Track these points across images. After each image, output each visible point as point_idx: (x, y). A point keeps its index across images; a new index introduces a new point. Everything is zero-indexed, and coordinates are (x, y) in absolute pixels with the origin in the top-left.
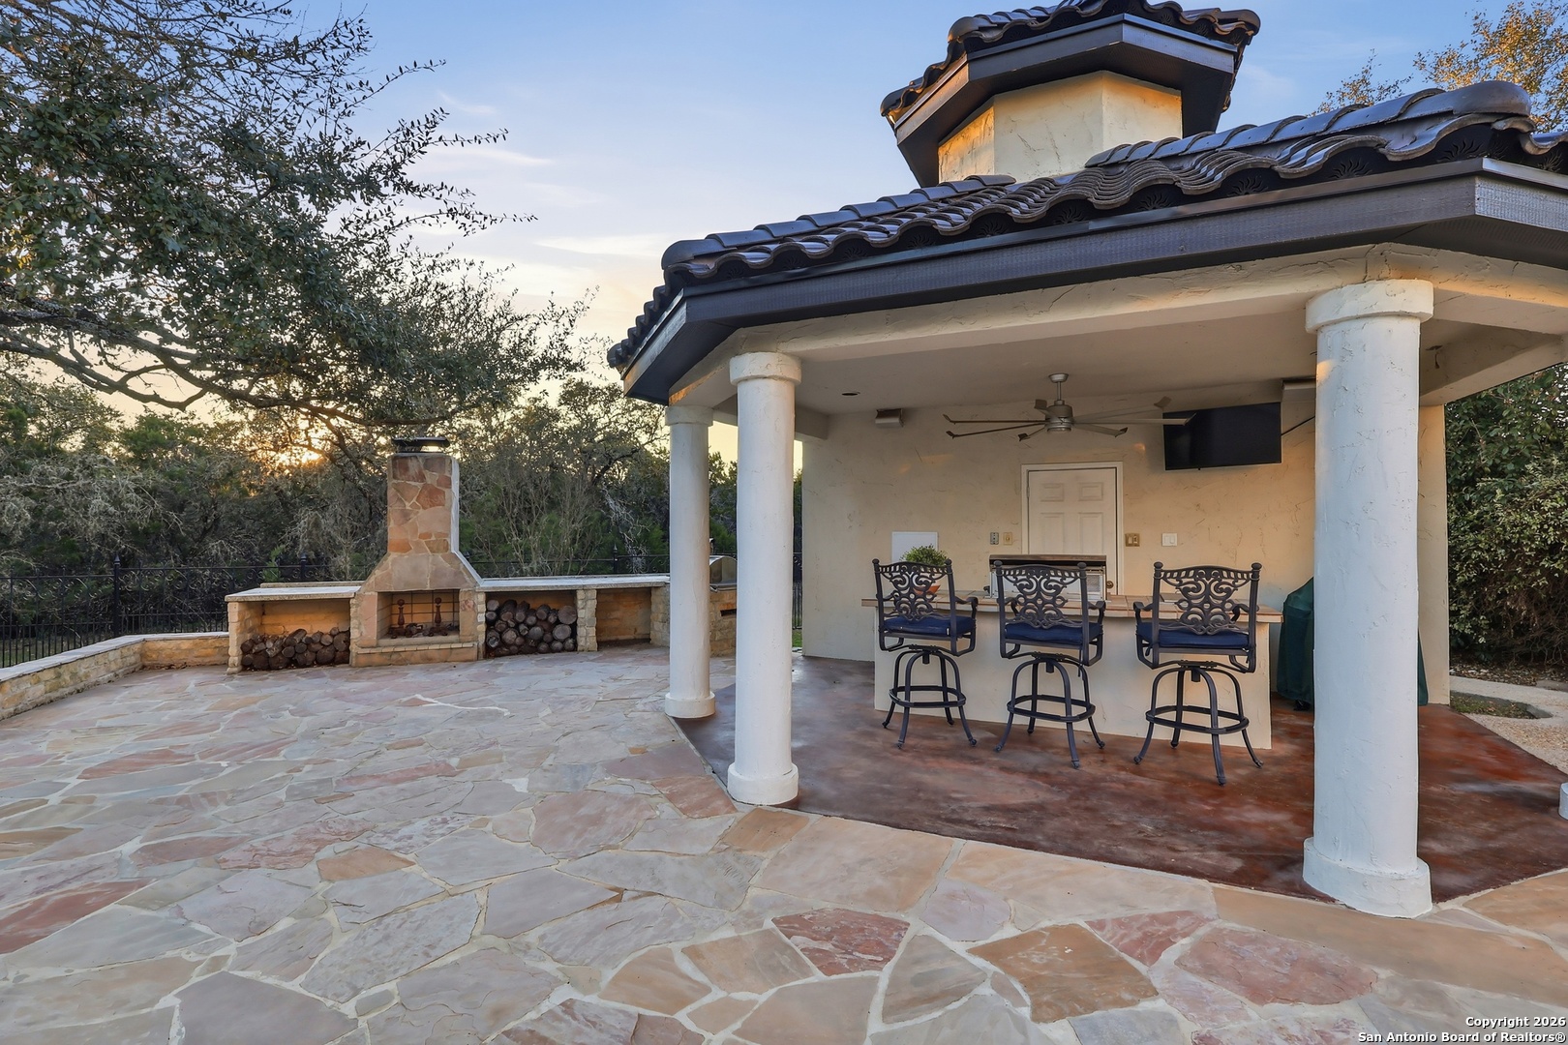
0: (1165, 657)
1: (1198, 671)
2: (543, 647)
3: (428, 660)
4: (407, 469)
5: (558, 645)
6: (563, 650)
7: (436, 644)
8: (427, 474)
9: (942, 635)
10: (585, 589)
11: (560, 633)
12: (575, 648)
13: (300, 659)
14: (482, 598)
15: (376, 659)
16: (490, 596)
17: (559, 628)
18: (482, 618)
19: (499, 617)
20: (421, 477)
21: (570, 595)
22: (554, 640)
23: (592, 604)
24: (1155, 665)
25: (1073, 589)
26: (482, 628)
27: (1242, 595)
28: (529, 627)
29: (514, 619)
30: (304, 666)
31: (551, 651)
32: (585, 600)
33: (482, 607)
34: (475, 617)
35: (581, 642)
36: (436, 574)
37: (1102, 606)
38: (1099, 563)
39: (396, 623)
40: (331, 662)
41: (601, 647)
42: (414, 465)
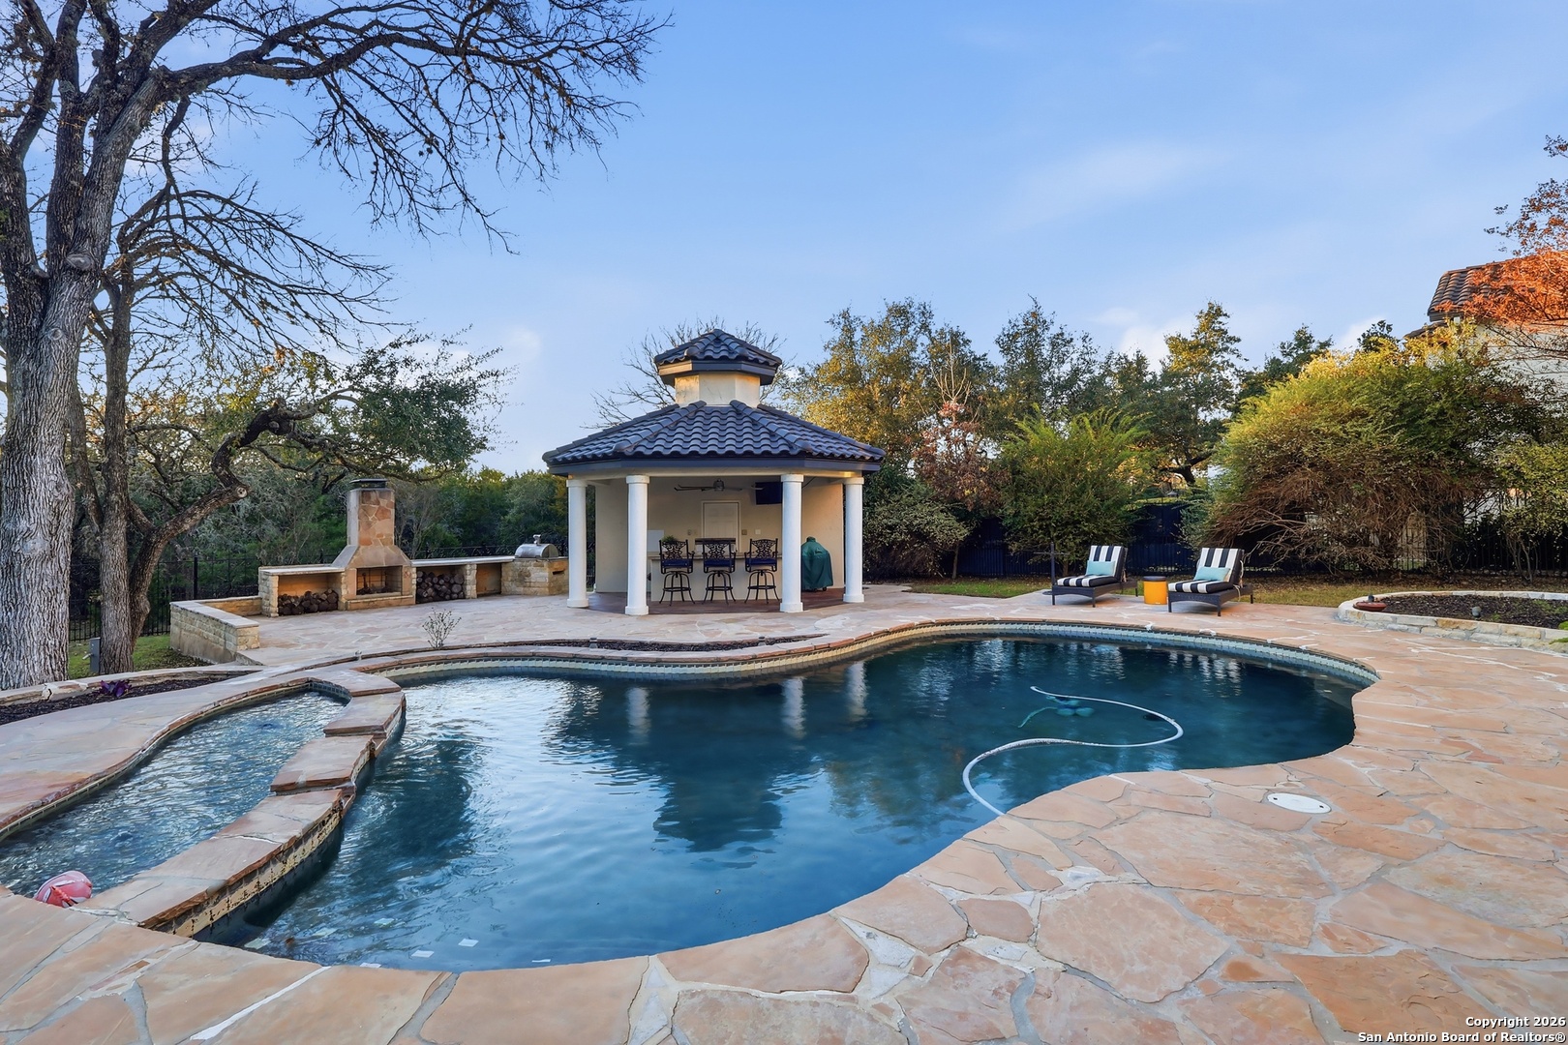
0: (753, 568)
1: (762, 572)
2: (447, 597)
3: (389, 605)
4: (370, 498)
5: (455, 596)
6: (458, 598)
7: (391, 597)
8: (381, 501)
9: (684, 566)
10: (471, 564)
11: (455, 589)
12: (464, 598)
13: (312, 608)
14: (414, 570)
15: (361, 605)
16: (419, 569)
17: (455, 586)
18: (414, 581)
19: (423, 581)
20: (378, 503)
21: (461, 566)
22: (454, 593)
23: (474, 572)
24: (750, 571)
25: (726, 549)
26: (415, 587)
27: (773, 549)
28: (441, 585)
29: (432, 582)
30: (313, 612)
31: (451, 599)
32: (470, 570)
33: (415, 576)
34: (410, 581)
35: (469, 594)
36: (388, 557)
37: (735, 554)
38: (734, 541)
39: (362, 586)
40: (327, 610)
41: (479, 596)
42: (374, 496)
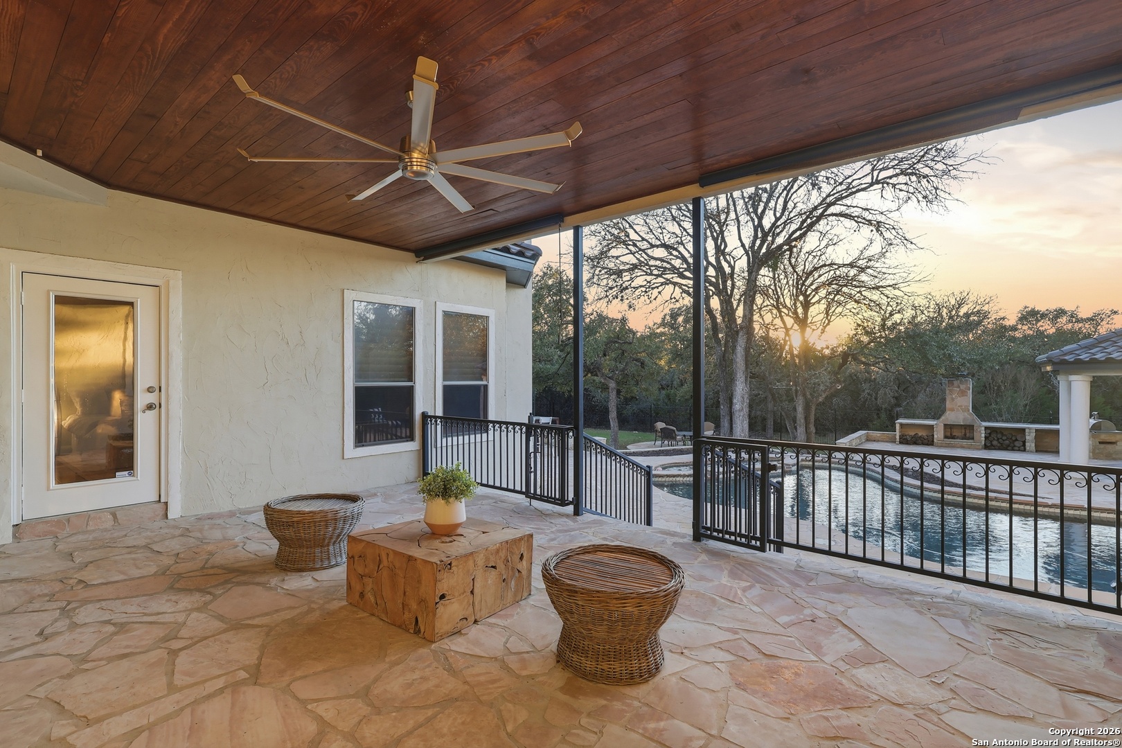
2: (1009, 448)
3: (963, 447)
4: (954, 384)
5: (1017, 448)
6: (1019, 450)
8: (961, 386)
10: (1029, 429)
11: (1018, 444)
12: (1024, 449)
13: (917, 442)
14: (983, 428)
15: (944, 445)
16: (986, 428)
17: (1017, 442)
18: (983, 435)
19: (990, 436)
20: (959, 387)
21: (1023, 430)
22: (1015, 446)
23: (1033, 435)
26: (984, 439)
28: (1004, 441)
29: (997, 437)
30: (918, 444)
31: (1013, 450)
32: (1030, 433)
33: (983, 432)
34: (981, 435)
35: (1028, 448)
36: (964, 419)
39: (949, 434)
40: (927, 445)
41: (1036, 451)
42: (956, 383)
